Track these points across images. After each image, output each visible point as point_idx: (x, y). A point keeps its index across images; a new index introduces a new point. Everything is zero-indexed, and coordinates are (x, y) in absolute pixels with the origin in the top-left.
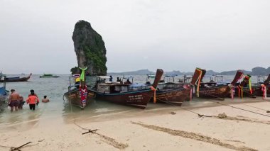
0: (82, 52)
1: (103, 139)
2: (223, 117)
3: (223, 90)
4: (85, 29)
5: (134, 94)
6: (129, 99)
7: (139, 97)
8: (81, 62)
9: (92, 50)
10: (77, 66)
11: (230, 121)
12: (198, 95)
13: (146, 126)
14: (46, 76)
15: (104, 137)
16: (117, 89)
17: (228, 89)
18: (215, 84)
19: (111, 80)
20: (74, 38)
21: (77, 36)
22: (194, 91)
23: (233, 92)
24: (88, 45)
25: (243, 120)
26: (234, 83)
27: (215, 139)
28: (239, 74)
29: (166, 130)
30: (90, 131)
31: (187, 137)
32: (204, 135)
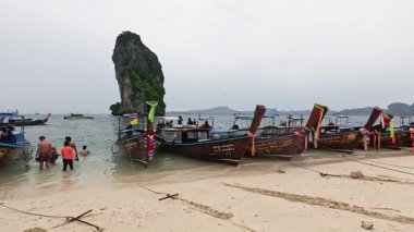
0: (127, 81)
1: (193, 206)
2: (357, 176)
3: (352, 136)
4: (132, 45)
5: (220, 144)
6: (213, 151)
7: (229, 148)
8: (126, 95)
9: (142, 78)
10: (120, 101)
11: (369, 182)
12: (316, 144)
13: (248, 189)
14: (74, 116)
15: (192, 203)
16: (191, 136)
17: (360, 136)
18: (337, 128)
19: (180, 122)
20: (115, 58)
21: (120, 56)
22: (311, 139)
23: (366, 140)
24: (137, 70)
25: (389, 181)
26: (369, 126)
27: (355, 207)
28: (376, 113)
29: (280, 195)
30: (169, 196)
31: (314, 204)
32: (338, 201)
